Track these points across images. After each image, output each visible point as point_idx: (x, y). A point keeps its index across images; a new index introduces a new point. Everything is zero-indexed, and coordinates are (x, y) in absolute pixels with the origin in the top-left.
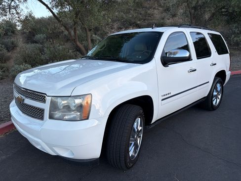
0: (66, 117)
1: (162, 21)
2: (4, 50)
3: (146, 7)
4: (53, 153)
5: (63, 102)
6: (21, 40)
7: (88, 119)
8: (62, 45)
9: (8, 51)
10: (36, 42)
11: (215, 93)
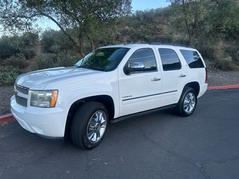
0: (41, 105)
1: (170, 35)
2: (24, 58)
3: (156, 23)
4: (32, 132)
5: (39, 95)
6: (40, 49)
7: (54, 107)
8: (73, 55)
9: (27, 59)
10: (51, 52)
11: (186, 101)
